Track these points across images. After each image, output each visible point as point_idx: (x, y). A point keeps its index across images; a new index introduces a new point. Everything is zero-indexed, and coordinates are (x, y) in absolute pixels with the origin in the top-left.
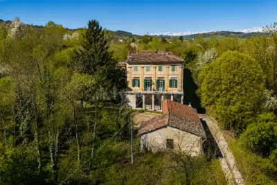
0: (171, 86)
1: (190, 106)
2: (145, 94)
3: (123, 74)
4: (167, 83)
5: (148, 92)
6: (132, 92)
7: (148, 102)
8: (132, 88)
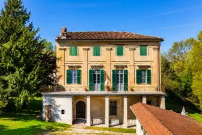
0: (139, 80)
1: (183, 113)
2: (92, 96)
3: (50, 63)
4: (132, 77)
5: (98, 91)
6: (66, 92)
7: (98, 114)
8: (66, 86)
